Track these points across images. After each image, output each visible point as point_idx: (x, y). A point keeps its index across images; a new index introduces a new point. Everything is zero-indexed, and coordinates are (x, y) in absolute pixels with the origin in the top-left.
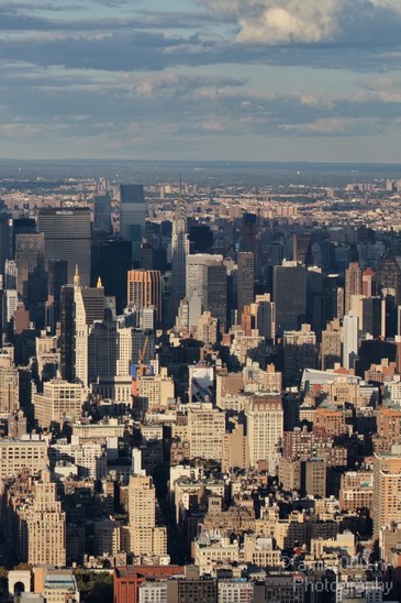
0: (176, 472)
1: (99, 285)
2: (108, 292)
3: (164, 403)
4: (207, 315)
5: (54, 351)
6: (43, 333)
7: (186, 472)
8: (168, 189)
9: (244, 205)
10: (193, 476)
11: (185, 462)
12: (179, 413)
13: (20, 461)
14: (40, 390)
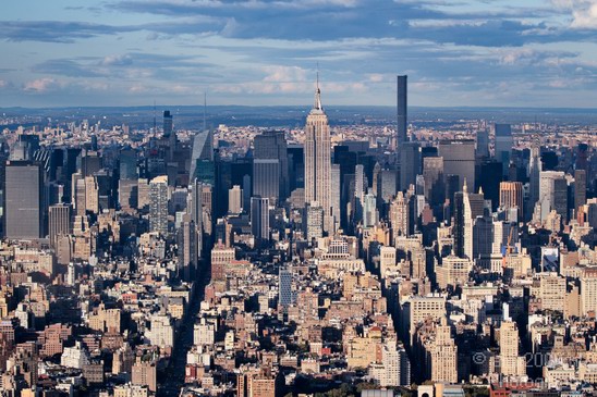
0: (533, 319)
1: (480, 192)
2: (486, 197)
3: (525, 272)
4: (554, 212)
5: (449, 237)
6: (442, 224)
7: (539, 319)
8: (527, 127)
9: (579, 138)
10: (544, 321)
11: (538, 312)
12: (535, 279)
13: (427, 311)
14: (440, 263)
